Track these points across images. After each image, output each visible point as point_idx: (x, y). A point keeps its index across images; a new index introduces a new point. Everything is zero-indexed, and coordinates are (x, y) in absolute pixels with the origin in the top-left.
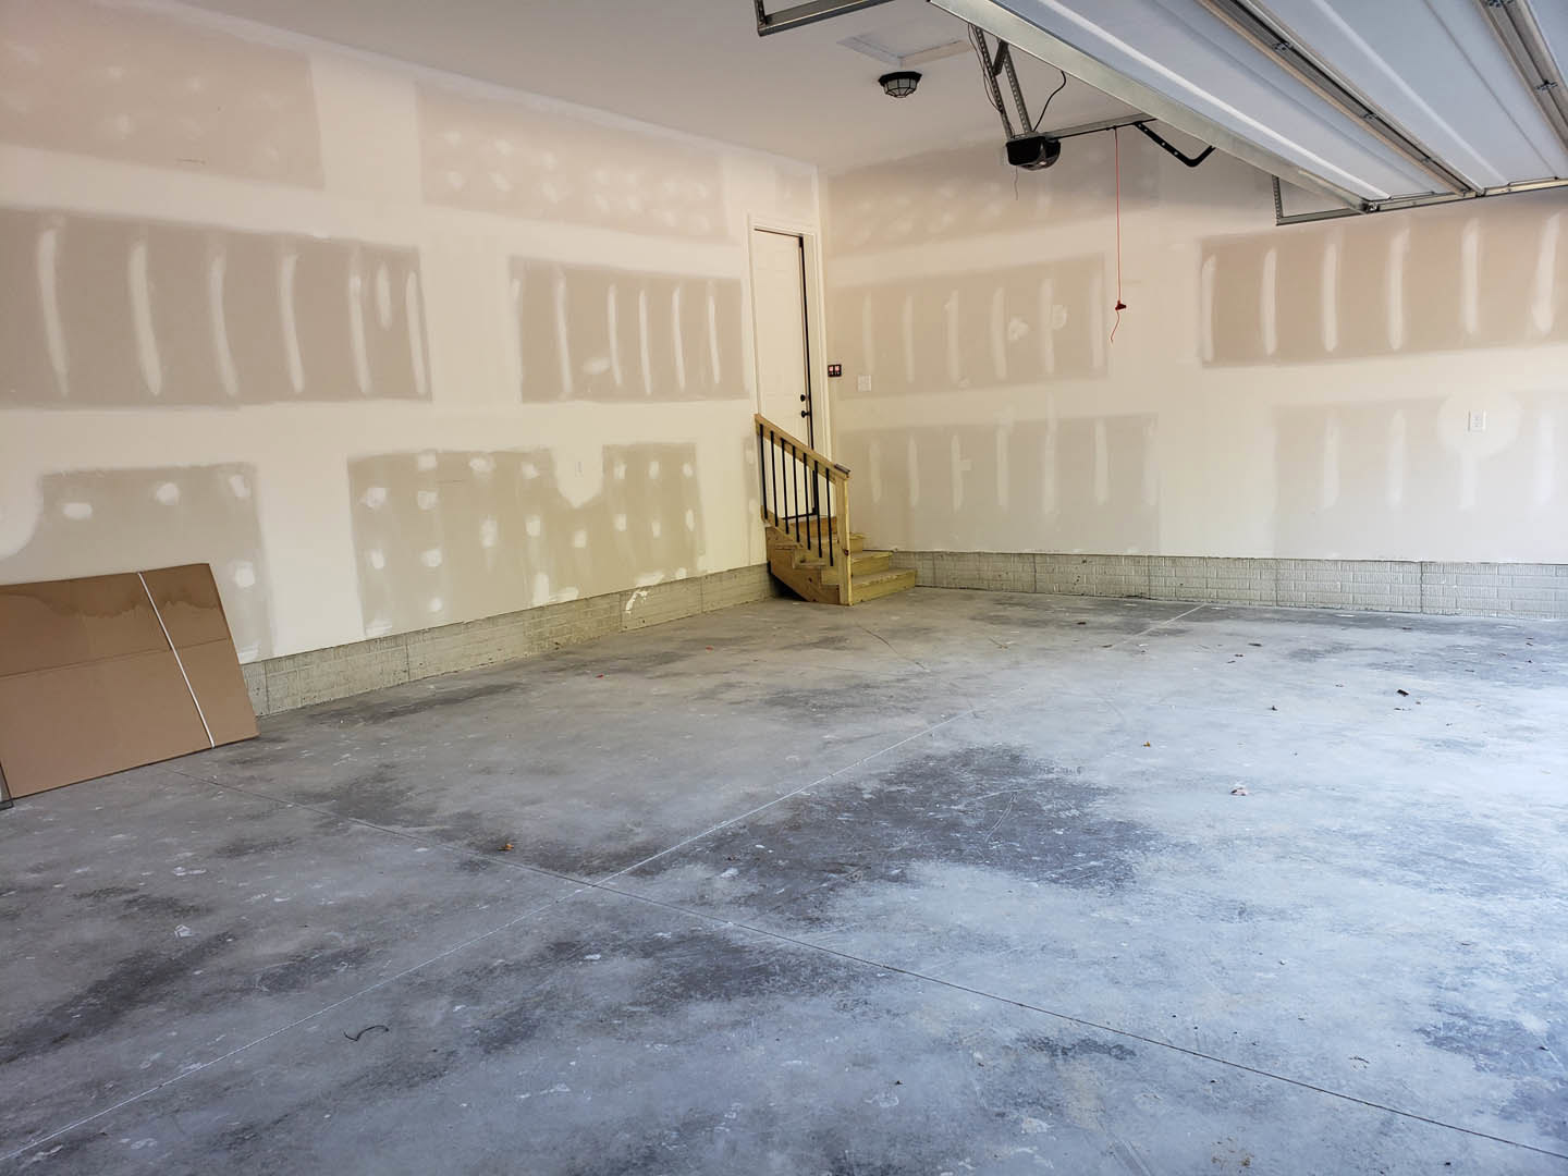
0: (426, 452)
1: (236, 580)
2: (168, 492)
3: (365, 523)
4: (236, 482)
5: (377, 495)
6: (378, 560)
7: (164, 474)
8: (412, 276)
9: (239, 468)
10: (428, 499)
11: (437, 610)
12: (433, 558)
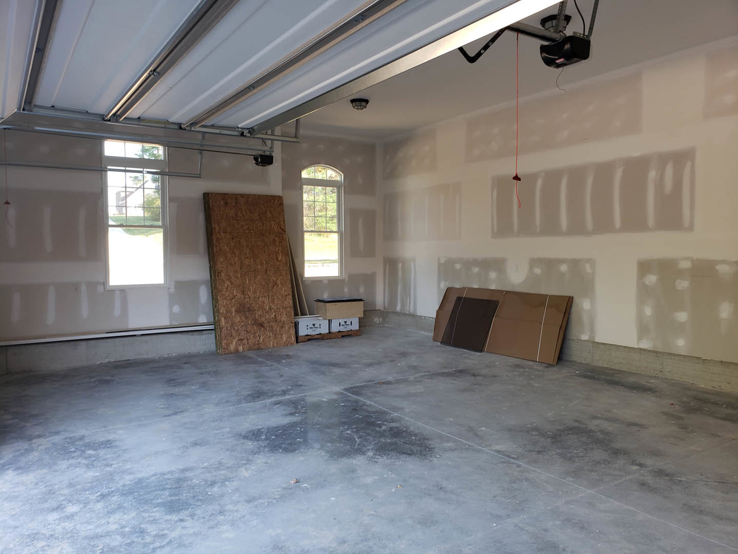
0: (686, 259)
1: (583, 305)
2: (564, 268)
3: (644, 292)
4: (588, 266)
5: (652, 279)
6: (648, 311)
7: (562, 261)
8: (689, 164)
9: (589, 261)
10: (683, 284)
11: (681, 344)
12: (682, 316)
